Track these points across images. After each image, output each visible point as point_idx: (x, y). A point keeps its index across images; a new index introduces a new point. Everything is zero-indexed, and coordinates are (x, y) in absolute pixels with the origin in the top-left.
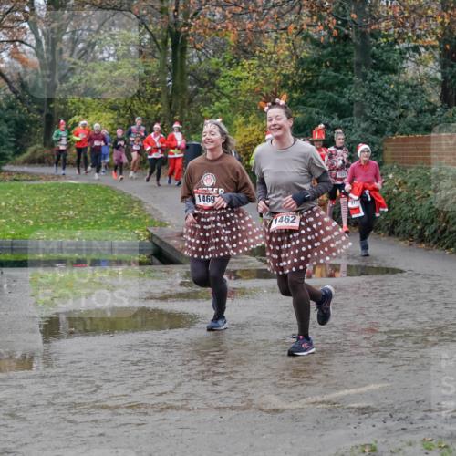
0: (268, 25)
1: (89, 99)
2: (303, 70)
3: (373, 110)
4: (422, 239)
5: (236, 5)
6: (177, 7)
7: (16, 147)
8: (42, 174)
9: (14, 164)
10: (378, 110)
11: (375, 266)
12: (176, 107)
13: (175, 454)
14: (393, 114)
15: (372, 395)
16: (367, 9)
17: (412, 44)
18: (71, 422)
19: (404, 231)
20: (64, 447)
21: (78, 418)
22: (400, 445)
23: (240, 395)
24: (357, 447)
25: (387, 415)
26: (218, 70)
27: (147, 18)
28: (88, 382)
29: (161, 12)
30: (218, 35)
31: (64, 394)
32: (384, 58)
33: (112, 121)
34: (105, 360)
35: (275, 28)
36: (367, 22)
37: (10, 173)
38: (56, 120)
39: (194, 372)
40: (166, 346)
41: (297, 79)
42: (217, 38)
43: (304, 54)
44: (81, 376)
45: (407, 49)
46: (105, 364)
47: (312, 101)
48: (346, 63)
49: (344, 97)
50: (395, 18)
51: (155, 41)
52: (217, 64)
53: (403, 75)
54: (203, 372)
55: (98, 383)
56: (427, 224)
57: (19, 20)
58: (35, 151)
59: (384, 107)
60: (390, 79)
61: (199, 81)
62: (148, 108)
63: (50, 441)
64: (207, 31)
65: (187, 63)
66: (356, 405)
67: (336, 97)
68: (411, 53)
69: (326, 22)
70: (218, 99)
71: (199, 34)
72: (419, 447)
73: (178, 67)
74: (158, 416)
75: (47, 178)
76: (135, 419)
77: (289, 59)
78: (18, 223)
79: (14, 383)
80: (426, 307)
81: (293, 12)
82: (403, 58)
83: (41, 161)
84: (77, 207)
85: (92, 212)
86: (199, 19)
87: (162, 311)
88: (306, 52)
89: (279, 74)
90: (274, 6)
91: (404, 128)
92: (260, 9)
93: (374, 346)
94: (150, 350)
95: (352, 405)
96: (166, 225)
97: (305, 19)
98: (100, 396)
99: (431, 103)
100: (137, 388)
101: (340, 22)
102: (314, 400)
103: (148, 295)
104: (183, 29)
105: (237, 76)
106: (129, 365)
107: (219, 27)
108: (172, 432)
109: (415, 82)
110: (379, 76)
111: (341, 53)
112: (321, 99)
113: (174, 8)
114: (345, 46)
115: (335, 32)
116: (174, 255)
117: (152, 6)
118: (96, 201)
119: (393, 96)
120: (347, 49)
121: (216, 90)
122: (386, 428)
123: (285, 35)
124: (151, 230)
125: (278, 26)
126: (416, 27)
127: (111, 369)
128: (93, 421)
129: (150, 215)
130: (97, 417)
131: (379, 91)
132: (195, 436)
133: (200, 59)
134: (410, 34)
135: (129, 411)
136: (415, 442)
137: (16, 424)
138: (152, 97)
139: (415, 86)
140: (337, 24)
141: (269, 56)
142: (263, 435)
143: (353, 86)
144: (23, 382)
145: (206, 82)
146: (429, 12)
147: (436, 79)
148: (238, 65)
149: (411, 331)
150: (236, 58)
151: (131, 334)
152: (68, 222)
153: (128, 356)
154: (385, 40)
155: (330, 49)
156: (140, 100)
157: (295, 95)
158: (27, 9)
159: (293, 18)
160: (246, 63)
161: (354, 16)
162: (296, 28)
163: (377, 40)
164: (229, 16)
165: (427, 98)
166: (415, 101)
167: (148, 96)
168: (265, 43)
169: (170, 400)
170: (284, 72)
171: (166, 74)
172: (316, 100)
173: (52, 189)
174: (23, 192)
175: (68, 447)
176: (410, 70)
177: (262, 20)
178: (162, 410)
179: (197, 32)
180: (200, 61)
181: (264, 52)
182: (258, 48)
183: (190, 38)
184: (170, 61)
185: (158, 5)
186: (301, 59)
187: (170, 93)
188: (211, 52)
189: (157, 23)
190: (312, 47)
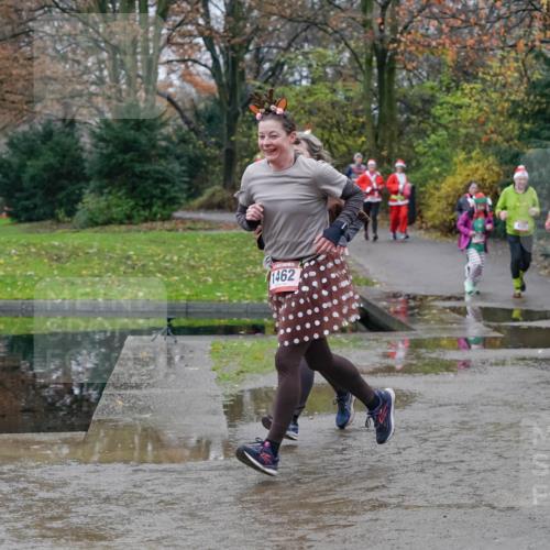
0: (493, 41)
2: (536, 96)
5: (454, 16)
6: (383, 19)
7: (190, 189)
8: (222, 222)
9: (188, 210)
12: (383, 141)
26: (433, 96)
27: (347, 33)
29: (364, 26)
30: (433, 54)
35: (501, 45)
37: (183, 220)
38: (238, 156)
41: (528, 106)
42: (432, 57)
43: (536, 76)
47: (547, 133)
51: (357, 60)
52: (432, 88)
57: (191, 35)
58: (214, 195)
61: (410, 109)
62: (349, 142)
64: (421, 49)
65: (396, 87)
70: (434, 131)
71: (410, 53)
73: (385, 91)
75: (229, 226)
77: (518, 83)
78: (194, 281)
81: (522, 25)
83: (220, 206)
86: (410, 33)
88: (539, 73)
89: (506, 101)
90: (499, 18)
92: (483, 22)
96: (373, 284)
97: (537, 34)
104: (391, 46)
105: (457, 102)
107: (434, 43)
113: (379, 21)
116: (383, 320)
117: (354, 19)
121: (431, 120)
123: (513, 54)
125: (504, 42)
129: (355, 271)
133: (411, 83)
138: (355, 128)
141: (494, 79)
145: (420, 110)
148: (457, 89)
150: (454, 81)
152: (254, 279)
156: (340, 132)
157: (526, 126)
158: (201, 21)
159: (522, 32)
160: (467, 87)
162: (526, 45)
164: (446, 30)
167: (350, 128)
168: (489, 63)
169: (382, 497)
170: (512, 98)
171: (371, 102)
173: (235, 239)
174: (199, 244)
177: (486, 35)
178: (374, 508)
179: (408, 49)
180: (412, 86)
181: (489, 74)
182: (481, 69)
183: (400, 57)
184: (376, 85)
185: (359, 17)
186: (534, 82)
187: (376, 123)
188: (424, 73)
189: (359, 39)
190: (546, 68)
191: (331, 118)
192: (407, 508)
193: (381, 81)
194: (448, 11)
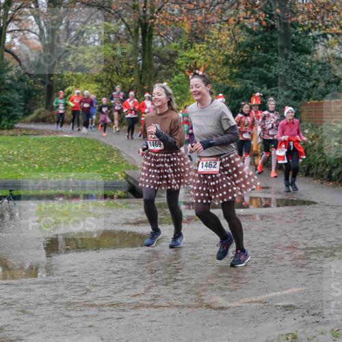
0: (214, 17)
1: (79, 74)
2: (240, 52)
3: (293, 82)
4: (330, 179)
5: (190, 3)
6: (145, 4)
7: (25, 109)
8: (45, 130)
9: (24, 123)
10: (297, 82)
11: (295, 199)
12: (145, 80)
13: (146, 340)
14: (308, 85)
15: (293, 297)
16: (288, 6)
17: (322, 32)
18: (68, 316)
19: (317, 173)
20: (63, 336)
21: (73, 314)
22: (314, 334)
23: (194, 296)
24: (282, 335)
25: (305, 311)
26: (176, 52)
27: (123, 13)
28: (79, 286)
29: (134, 8)
30: (176, 26)
31: (62, 296)
32: (301, 42)
33: (97, 90)
34: (92, 270)
35: (219, 20)
36: (288, 15)
37: (21, 129)
38: (55, 89)
39: (160, 279)
40: (138, 260)
41: (236, 58)
42: (176, 28)
43: (241, 40)
44: (74, 282)
45: (318, 36)
46: (93, 273)
47: (247, 75)
48: (272, 47)
49: (271, 72)
50: (309, 12)
51: (129, 29)
52: (176, 47)
53: (315, 55)
54: (167, 279)
55: (87, 287)
56: (334, 168)
58: (40, 113)
59: (302, 80)
60: (305, 58)
61: (162, 60)
62: (124, 80)
63: (52, 331)
64: (168, 22)
65: (153, 46)
67: (265, 72)
68: (322, 38)
69: (257, 16)
70: (177, 73)
71: (162, 25)
72: (329, 335)
73: (146, 50)
74: (133, 312)
75: (49, 133)
76: (116, 314)
77: (230, 44)
78: (27, 167)
79: (25, 288)
80: (333, 230)
81: (232, 8)
82: (315, 43)
83: (43, 120)
84: (71, 155)
85: (83, 159)
86: (162, 13)
87: (135, 233)
88: (243, 38)
89: (222, 55)
90: (218, 4)
91: (316, 95)
92: (208, 6)
93: (295, 259)
94: (127, 262)
95: (279, 304)
96: (138, 169)
97: (242, 14)
98: (89, 297)
99: (336, 77)
100: (117, 291)
101: (267, 15)
102: (250, 300)
103: (124, 221)
104: (150, 21)
105: (191, 56)
106: (111, 274)
107: (177, 19)
108: (144, 324)
109: (324, 61)
110: (298, 56)
111: (269, 39)
112: (254, 73)
113: (143, 5)
114: (271, 33)
117: (127, 4)
118: (85, 151)
119: (308, 71)
120: (274, 35)
121: (175, 67)
122: (304, 321)
123: (227, 26)
124: (127, 172)
125: (221, 18)
126: (325, 19)
127: (98, 277)
128: (83, 316)
129: (126, 161)
130: (87, 313)
131: (297, 67)
132: (161, 327)
133: (163, 44)
134: (320, 24)
135: (111, 308)
136: (326, 332)
137: (26, 318)
138: (127, 72)
139: (325, 64)
140: (266, 17)
141: (215, 41)
142: (212, 326)
143: (278, 63)
144: (31, 287)
145: (168, 61)
146: (335, 8)
148: (191, 48)
149: (322, 248)
150: (189, 42)
151: (113, 250)
152: (64, 166)
153: (111, 267)
154: (301, 29)
155: (260, 36)
156: (118, 74)
157: (234, 71)
158: (33, 6)
159: (232, 12)
160: (197, 46)
161: (278, 11)
162: (235, 20)
163: (295, 29)
164: (185, 11)
165: (333, 72)
166: (324, 75)
167: (124, 72)
168: (211, 31)
169: (141, 301)
170: (226, 53)
171: (137, 55)
172: (250, 75)
173: (53, 141)
174: (30, 144)
175: (66, 335)
176: (321, 52)
177: (209, 14)
178: (136, 307)
179: (161, 23)
180: (163, 45)
181: (211, 38)
182: (207, 35)
183: (156, 28)
184: (141, 45)
185: (131, 3)
186: (239, 43)
187: (141, 68)
188: (171, 38)
189: (130, 17)
190: (247, 34)
191: (113, 66)
192: (157, 307)
193: (144, 42)
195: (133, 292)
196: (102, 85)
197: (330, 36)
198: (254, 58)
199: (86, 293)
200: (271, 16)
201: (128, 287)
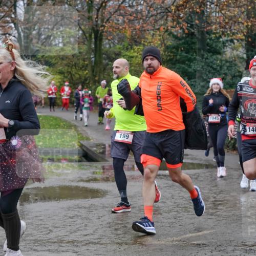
0: (149, 27)
2: (168, 52)
3: (207, 75)
4: (234, 148)
5: (131, 15)
6: (98, 16)
12: (96, 73)
15: (204, 237)
16: (204, 18)
17: (230, 38)
25: (213, 248)
26: (120, 52)
27: (81, 22)
28: (44, 228)
29: (89, 19)
30: (120, 32)
31: (31, 235)
32: (214, 46)
33: (60, 80)
34: (54, 216)
35: (153, 28)
36: (204, 25)
39: (105, 223)
40: (89, 208)
41: (164, 57)
42: (120, 34)
43: (169, 43)
44: (41, 225)
45: (227, 41)
46: (54, 218)
48: (192, 49)
49: (191, 68)
50: (220, 23)
51: (85, 35)
52: (119, 48)
53: (224, 56)
54: (110, 223)
55: (50, 228)
57: (8, 22)
60: (217, 58)
61: (109, 58)
62: (80, 73)
64: (114, 30)
65: (103, 48)
66: (195, 242)
67: (186, 68)
68: (229, 43)
69: (181, 25)
71: (110, 31)
73: (98, 50)
74: (84, 248)
76: (71, 249)
77: (160, 46)
81: (163, 19)
82: (225, 46)
86: (110, 22)
88: (170, 42)
90: (152, 16)
92: (144, 18)
94: (80, 210)
95: (194, 242)
96: (90, 140)
97: (170, 24)
98: (52, 235)
99: (240, 72)
100: (72, 231)
101: (189, 25)
102: (172, 240)
103: (79, 179)
104: (101, 29)
105: (131, 55)
106: (68, 219)
107: (121, 27)
109: (231, 60)
110: (211, 56)
111: (189, 43)
112: (178, 69)
113: (96, 16)
114: (192, 39)
115: (186, 31)
116: (94, 157)
117: (83, 15)
119: (219, 68)
120: (193, 40)
122: (212, 255)
123: (158, 33)
124: (82, 142)
125: (154, 27)
126: (232, 28)
128: (47, 250)
129: (80, 134)
130: (49, 248)
131: (211, 64)
134: (229, 32)
135: (68, 245)
138: (83, 67)
139: (231, 62)
140: (188, 26)
141: (149, 44)
143: (196, 61)
146: (240, 19)
147: (243, 58)
148: (131, 49)
149: (227, 201)
150: (130, 45)
154: (214, 36)
155: (183, 41)
156: (76, 68)
158: (13, 16)
159: (162, 23)
160: (136, 48)
161: (197, 22)
162: (164, 29)
163: (210, 35)
164: (127, 21)
165: (238, 68)
166: (231, 70)
167: (81, 66)
168: (147, 37)
169: (90, 239)
171: (91, 54)
172: (175, 69)
176: (228, 53)
177: (145, 24)
178: (86, 244)
179: (109, 30)
180: (110, 47)
181: (146, 42)
182: (143, 40)
183: (105, 33)
184: (93, 46)
185: (87, 15)
186: (167, 46)
187: (93, 64)
188: (116, 41)
189: (86, 25)
190: (173, 39)
191: (72, 62)
192: (102, 244)
193: (95, 44)
194: (128, 12)
195: (85, 233)
196: (64, 76)
197: (236, 41)
198: (178, 57)
199: (49, 233)
200: (192, 26)
201: (81, 229)
